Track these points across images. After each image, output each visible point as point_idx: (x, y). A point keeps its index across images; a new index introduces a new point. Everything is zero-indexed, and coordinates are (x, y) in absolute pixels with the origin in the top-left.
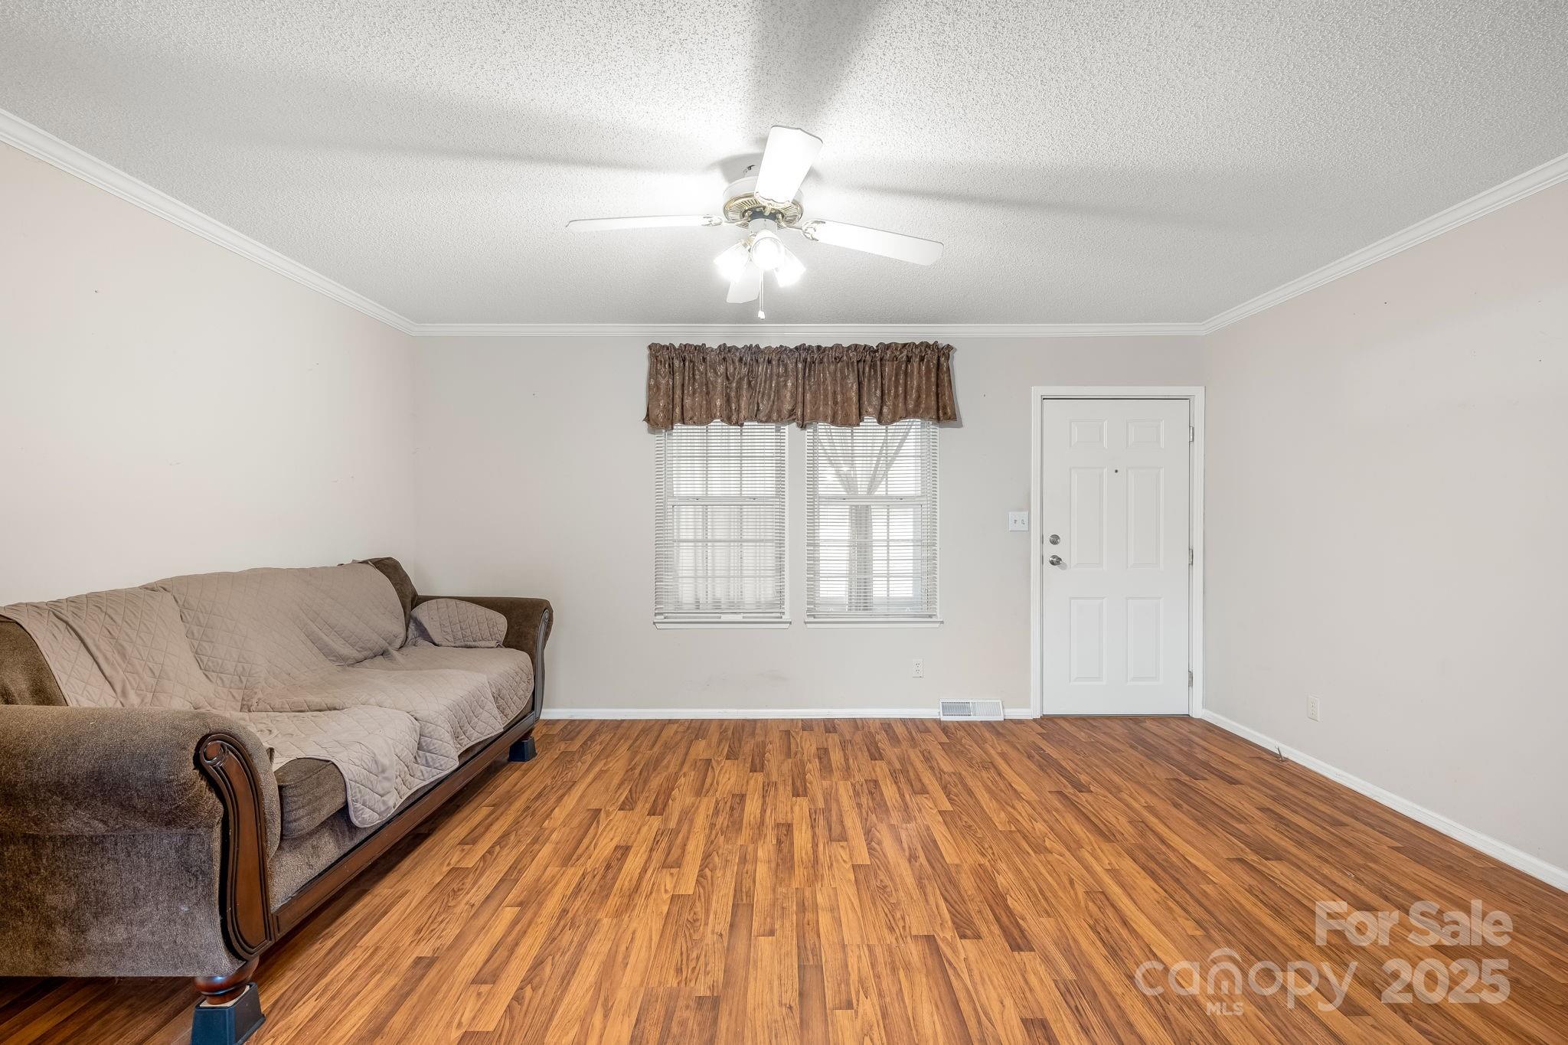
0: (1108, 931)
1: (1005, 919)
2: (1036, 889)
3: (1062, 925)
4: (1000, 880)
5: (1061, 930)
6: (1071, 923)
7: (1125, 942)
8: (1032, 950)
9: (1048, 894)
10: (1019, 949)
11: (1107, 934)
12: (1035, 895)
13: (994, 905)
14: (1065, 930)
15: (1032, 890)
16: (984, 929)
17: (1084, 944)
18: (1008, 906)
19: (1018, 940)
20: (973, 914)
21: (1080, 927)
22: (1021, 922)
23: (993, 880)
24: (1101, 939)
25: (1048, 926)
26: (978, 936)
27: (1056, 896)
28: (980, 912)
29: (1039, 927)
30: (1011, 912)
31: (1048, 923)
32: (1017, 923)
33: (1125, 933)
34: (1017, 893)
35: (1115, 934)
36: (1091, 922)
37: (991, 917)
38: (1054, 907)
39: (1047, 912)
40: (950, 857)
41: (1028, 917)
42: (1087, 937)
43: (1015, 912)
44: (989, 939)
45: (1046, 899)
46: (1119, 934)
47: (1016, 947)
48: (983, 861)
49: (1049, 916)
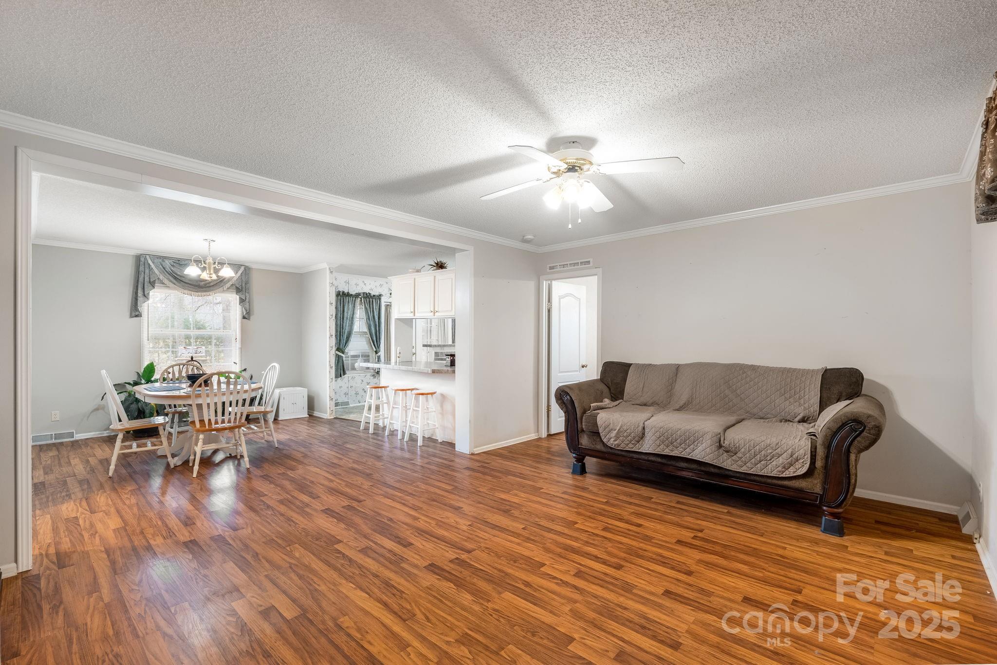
0: (394, 595)
1: (447, 575)
2: (444, 600)
3: (418, 586)
4: (468, 596)
5: (417, 582)
6: (413, 589)
7: (384, 593)
8: (425, 567)
9: (435, 601)
10: (430, 565)
11: (393, 592)
12: (442, 596)
13: (458, 579)
14: (414, 583)
15: (447, 599)
16: (452, 565)
17: (402, 581)
18: (451, 582)
19: (433, 568)
20: (463, 570)
21: (408, 589)
22: (439, 577)
23: (472, 594)
24: (395, 588)
25: (424, 581)
26: (451, 561)
27: (430, 602)
28: (461, 572)
29: (429, 580)
30: (446, 579)
31: (426, 584)
32: (439, 576)
33: (385, 598)
34: (453, 593)
35: (389, 594)
36: (404, 595)
37: (453, 572)
38: (427, 594)
39: (429, 589)
40: (508, 595)
41: (437, 581)
42: (403, 586)
43: (445, 581)
44: (446, 563)
45: (435, 597)
46: (387, 596)
47: (432, 565)
48: (490, 605)
49: (427, 587)
